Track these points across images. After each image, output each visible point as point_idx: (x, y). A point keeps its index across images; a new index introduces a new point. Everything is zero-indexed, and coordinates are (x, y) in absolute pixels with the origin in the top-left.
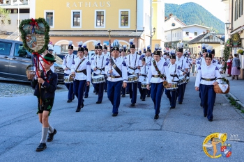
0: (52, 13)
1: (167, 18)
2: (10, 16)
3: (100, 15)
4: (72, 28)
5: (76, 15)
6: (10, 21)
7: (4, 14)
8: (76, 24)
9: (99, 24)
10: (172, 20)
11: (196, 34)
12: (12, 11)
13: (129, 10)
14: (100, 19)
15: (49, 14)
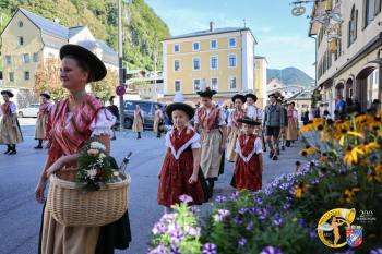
0: (179, 82)
1: (269, 81)
2: (150, 86)
3: (214, 81)
4: (194, 92)
5: (197, 82)
6: (150, 89)
7: (146, 85)
8: (197, 89)
9: (213, 88)
10: (274, 82)
11: (293, 93)
12: (152, 82)
13: (237, 77)
15: (177, 83)
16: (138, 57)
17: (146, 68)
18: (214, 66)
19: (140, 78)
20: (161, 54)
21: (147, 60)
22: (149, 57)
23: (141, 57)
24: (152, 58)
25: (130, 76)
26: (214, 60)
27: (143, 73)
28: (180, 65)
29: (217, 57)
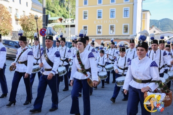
0: (86, 27)
1: (151, 28)
2: (66, 29)
3: (112, 28)
4: (97, 34)
5: (99, 28)
6: (65, 31)
7: (62, 28)
8: (99, 32)
9: (111, 32)
10: (154, 29)
11: (168, 37)
12: (67, 26)
13: (128, 24)
14: (112, 30)
15: (85, 28)
16: (58, 8)
17: (63, 16)
18: (112, 16)
19: (59, 23)
20: (74, 6)
21: (64, 10)
22: (65, 8)
23: (60, 8)
24: (67, 9)
25: (51, 21)
26: (112, 12)
27: (61, 20)
28: (88, 15)
29: (115, 9)
